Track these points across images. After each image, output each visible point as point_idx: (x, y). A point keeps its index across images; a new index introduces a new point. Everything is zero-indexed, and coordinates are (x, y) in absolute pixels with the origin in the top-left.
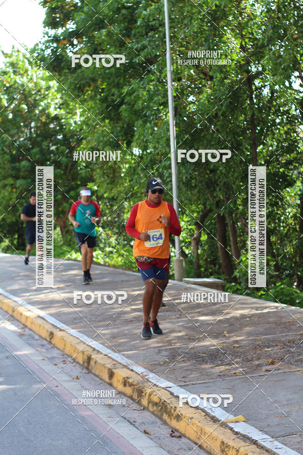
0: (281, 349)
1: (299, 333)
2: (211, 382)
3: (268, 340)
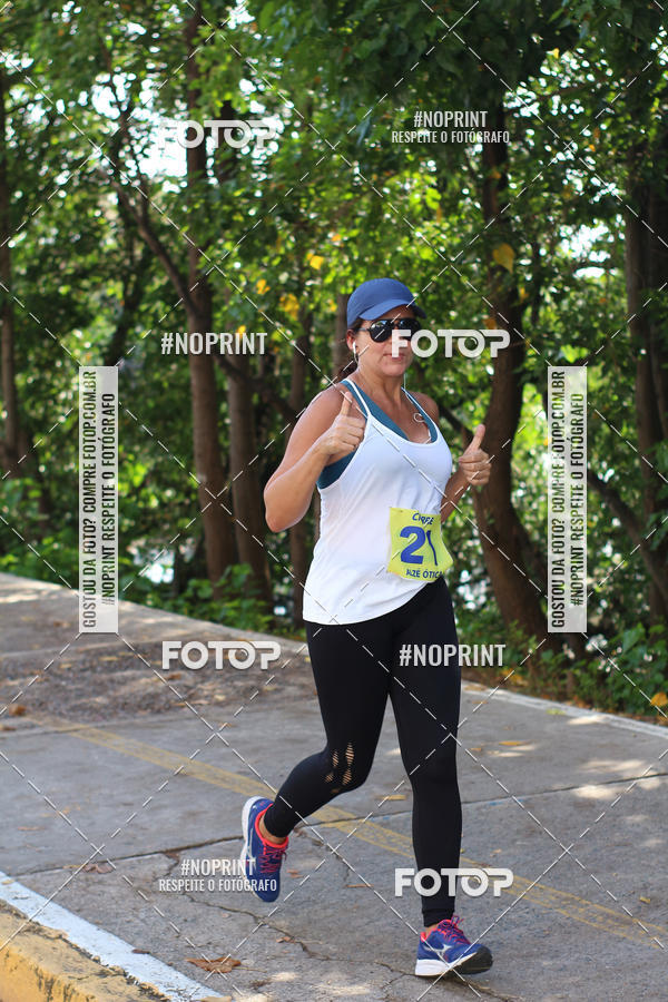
0: (40, 683)
1: (82, 648)
3: (14, 662)
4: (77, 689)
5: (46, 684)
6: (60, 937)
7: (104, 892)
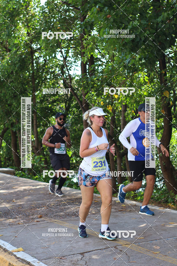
0: (46, 209)
1: (57, 200)
2: (4, 229)
3: (39, 204)
4: (56, 211)
5: (48, 209)
7: (64, 264)
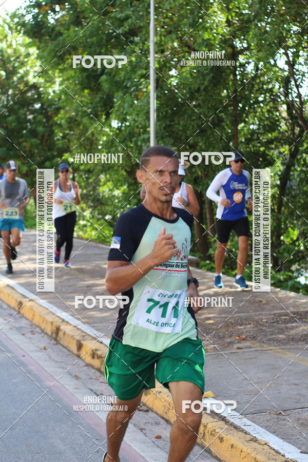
0: (253, 328)
1: (272, 313)
3: (241, 318)
4: (270, 331)
5: (256, 328)
6: (266, 444)
7: (286, 424)
